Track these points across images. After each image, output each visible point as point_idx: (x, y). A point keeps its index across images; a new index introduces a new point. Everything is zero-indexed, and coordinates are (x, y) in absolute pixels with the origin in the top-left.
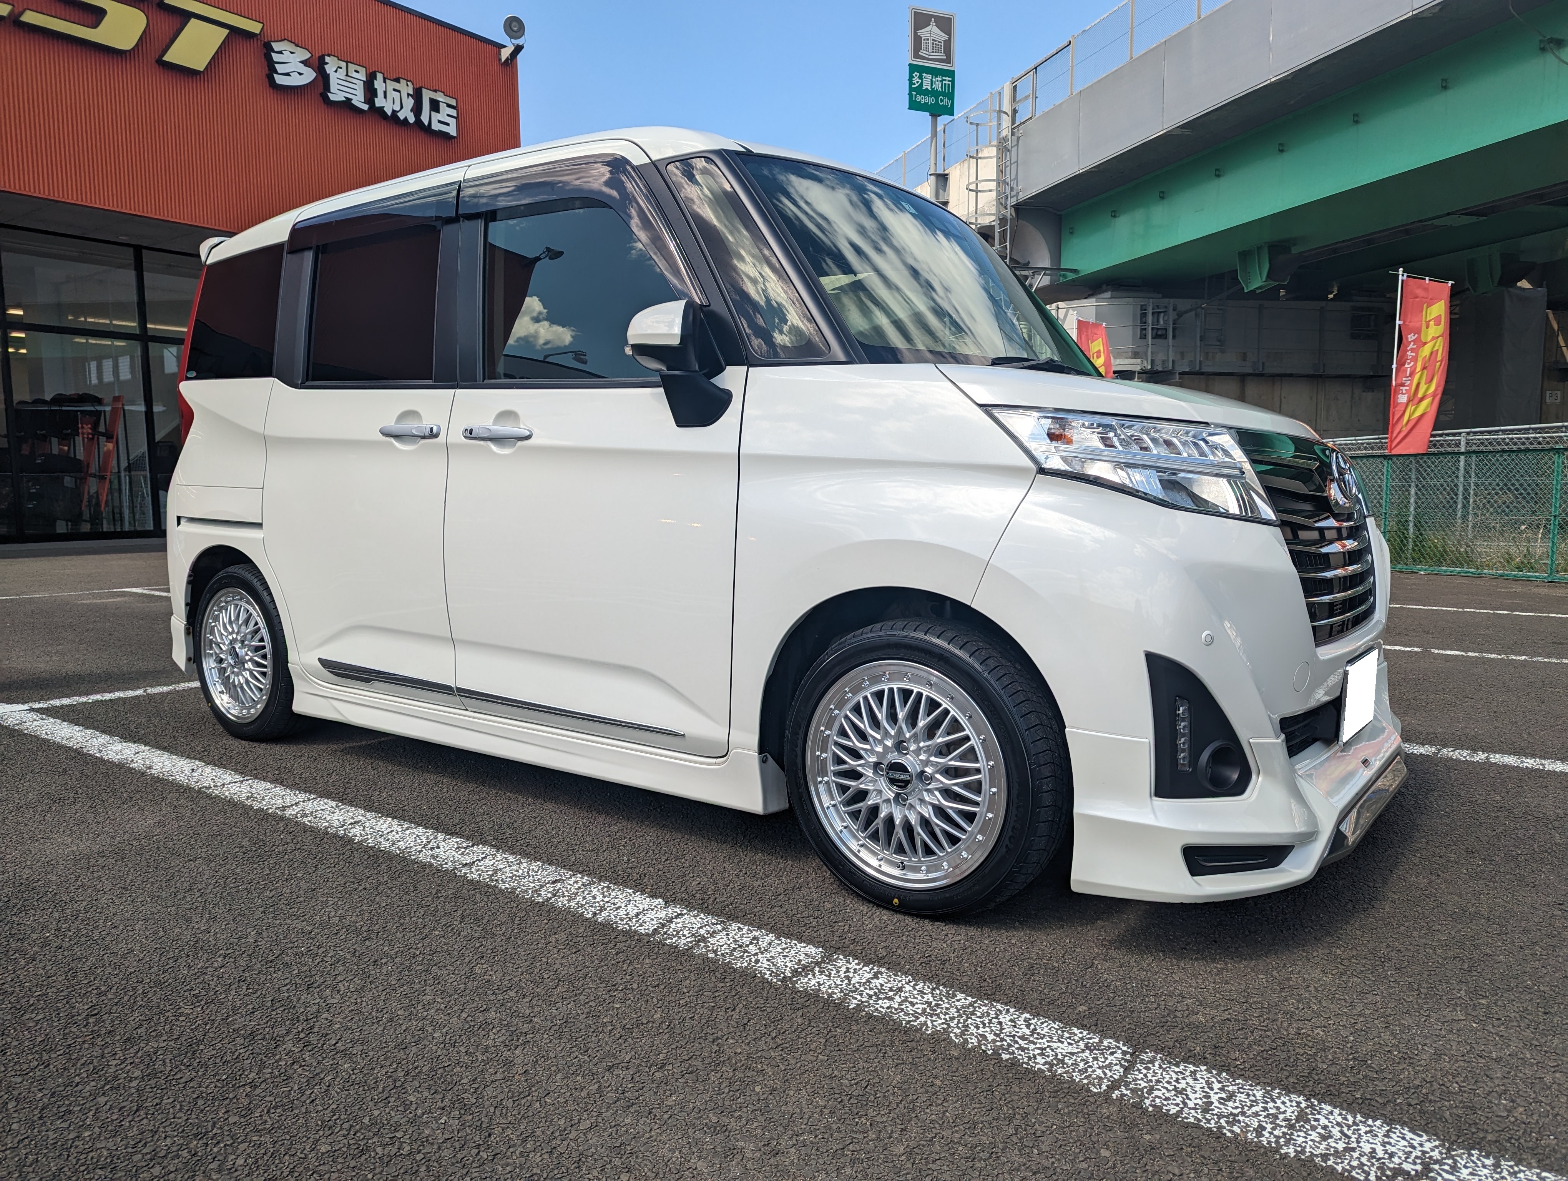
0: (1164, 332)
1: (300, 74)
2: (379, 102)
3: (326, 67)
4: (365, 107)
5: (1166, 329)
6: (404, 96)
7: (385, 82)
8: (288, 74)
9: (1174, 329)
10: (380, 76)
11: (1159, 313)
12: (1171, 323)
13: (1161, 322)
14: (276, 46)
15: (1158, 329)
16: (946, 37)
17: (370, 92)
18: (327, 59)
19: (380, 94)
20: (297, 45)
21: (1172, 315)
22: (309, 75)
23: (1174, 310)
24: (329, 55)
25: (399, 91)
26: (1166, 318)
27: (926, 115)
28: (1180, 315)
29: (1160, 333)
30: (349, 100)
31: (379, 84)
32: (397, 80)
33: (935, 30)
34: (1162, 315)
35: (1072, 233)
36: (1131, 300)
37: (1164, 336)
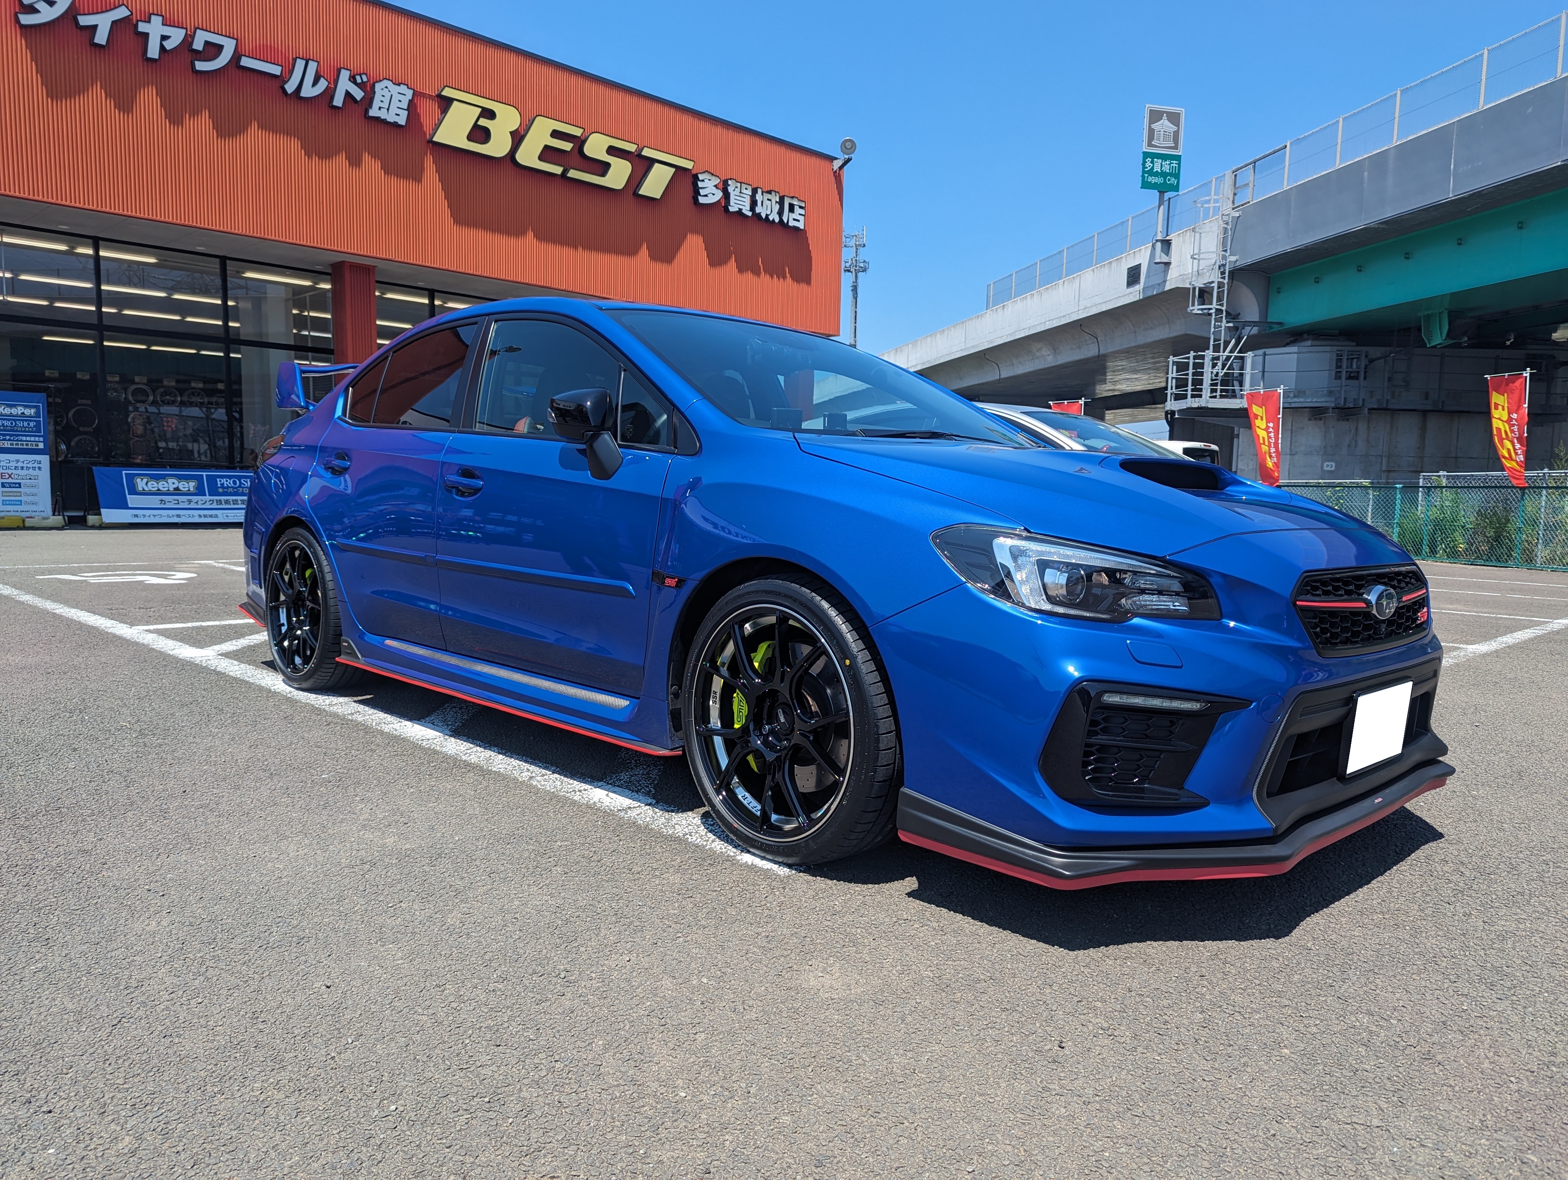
0: (1356, 374)
1: (713, 194)
2: (758, 210)
3: (729, 188)
4: (750, 214)
5: (1358, 372)
6: (774, 202)
7: (762, 194)
8: (706, 196)
9: (1365, 372)
10: (759, 191)
11: (1352, 358)
12: (1363, 367)
13: (1354, 366)
14: (701, 177)
15: (1351, 372)
16: (1176, 128)
17: (754, 203)
18: (730, 182)
19: (759, 203)
20: (713, 174)
21: (1364, 362)
22: (719, 194)
23: (1366, 356)
24: (731, 179)
25: (770, 200)
26: (1359, 363)
27: (1156, 193)
28: (1371, 361)
29: (1352, 375)
30: (741, 210)
31: (759, 197)
32: (769, 192)
33: (1167, 123)
34: (1355, 360)
35: (1279, 292)
36: (1328, 349)
37: (1357, 378)
